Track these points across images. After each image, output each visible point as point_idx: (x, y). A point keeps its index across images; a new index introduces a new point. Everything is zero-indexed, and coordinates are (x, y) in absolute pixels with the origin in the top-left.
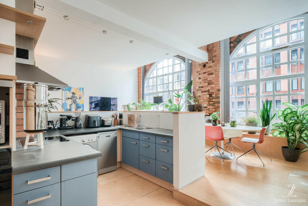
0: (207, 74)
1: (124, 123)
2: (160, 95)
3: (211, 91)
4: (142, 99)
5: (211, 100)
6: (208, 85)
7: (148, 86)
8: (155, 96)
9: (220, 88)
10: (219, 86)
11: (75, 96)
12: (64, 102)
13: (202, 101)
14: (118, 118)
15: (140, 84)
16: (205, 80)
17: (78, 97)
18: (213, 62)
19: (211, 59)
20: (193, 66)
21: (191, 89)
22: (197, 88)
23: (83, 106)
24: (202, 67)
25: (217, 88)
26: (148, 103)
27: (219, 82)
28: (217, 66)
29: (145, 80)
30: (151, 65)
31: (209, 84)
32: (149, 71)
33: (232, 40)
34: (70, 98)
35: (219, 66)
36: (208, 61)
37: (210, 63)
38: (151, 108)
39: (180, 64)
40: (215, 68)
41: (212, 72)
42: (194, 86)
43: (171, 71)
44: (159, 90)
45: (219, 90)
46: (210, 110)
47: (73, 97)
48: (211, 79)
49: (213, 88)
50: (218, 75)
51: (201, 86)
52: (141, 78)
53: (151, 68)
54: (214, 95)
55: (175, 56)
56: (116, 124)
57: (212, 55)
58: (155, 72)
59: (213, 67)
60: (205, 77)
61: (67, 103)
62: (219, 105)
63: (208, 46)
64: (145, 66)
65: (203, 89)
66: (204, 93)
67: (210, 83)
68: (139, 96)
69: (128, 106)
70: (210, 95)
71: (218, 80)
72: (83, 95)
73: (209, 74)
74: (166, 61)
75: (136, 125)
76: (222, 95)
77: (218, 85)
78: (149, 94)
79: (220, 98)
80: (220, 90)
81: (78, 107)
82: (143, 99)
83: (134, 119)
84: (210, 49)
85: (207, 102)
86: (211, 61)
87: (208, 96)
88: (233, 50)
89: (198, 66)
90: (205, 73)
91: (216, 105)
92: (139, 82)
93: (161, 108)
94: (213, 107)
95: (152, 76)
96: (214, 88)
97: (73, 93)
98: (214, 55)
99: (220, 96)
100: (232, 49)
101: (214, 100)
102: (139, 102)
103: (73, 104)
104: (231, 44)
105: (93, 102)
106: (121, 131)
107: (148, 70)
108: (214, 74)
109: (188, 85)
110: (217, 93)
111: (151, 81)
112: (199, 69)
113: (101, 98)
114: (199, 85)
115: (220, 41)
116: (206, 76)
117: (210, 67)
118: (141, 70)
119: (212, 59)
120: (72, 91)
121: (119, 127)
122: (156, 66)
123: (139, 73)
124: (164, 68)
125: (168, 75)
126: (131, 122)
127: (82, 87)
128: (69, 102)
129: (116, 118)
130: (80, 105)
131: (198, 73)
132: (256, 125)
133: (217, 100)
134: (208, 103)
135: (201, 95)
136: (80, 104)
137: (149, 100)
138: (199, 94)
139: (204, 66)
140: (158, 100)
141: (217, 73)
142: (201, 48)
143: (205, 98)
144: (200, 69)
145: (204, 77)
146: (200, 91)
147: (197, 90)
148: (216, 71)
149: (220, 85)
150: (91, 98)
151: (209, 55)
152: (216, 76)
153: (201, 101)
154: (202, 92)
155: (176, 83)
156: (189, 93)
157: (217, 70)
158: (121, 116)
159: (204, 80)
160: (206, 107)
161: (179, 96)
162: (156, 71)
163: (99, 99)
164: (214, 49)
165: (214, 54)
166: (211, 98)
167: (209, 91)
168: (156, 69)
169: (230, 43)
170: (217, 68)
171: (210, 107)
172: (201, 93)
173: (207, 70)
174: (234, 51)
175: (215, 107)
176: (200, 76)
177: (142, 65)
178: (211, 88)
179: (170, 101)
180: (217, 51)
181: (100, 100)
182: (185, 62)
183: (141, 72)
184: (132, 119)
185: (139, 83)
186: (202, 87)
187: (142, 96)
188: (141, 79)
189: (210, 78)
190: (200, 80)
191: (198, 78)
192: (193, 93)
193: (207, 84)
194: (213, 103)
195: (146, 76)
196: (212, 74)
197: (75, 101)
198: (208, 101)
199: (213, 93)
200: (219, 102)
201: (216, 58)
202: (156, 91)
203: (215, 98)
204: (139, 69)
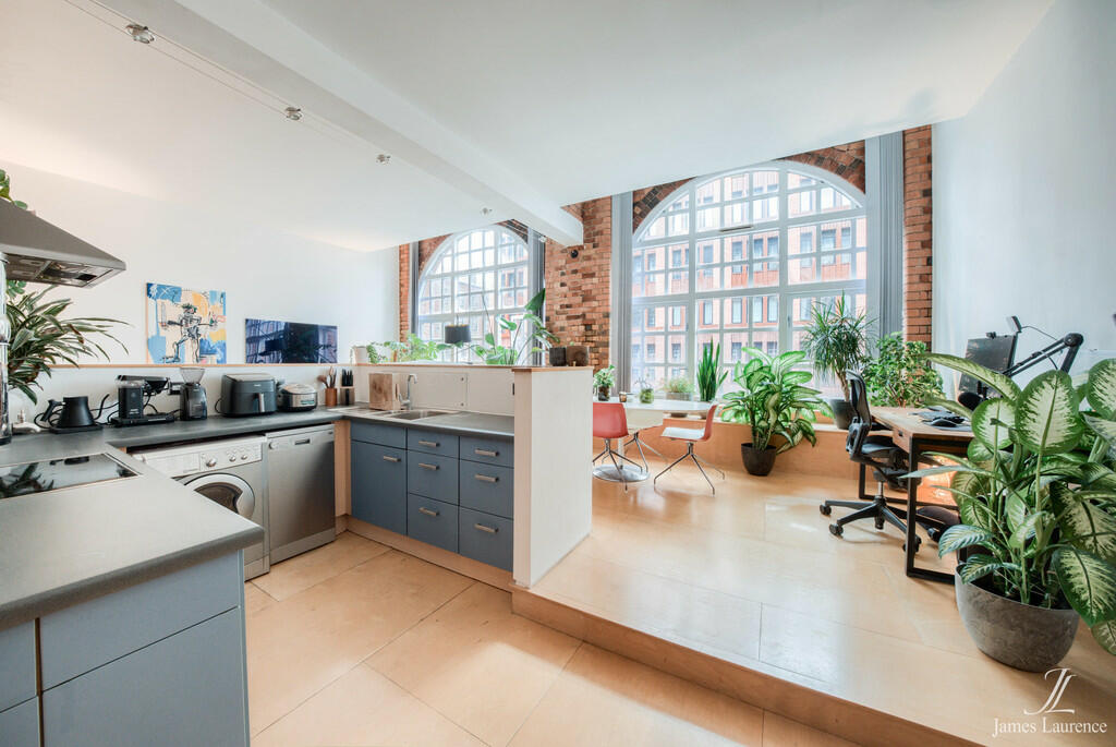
0: (579, 275)
1: (357, 400)
2: (462, 322)
3: (588, 316)
4: (410, 330)
5: (589, 339)
6: (584, 301)
7: (426, 299)
8: (449, 324)
9: (610, 309)
10: (608, 306)
11: (196, 316)
12: (153, 333)
13: (569, 339)
14: (338, 385)
15: (407, 291)
16: (576, 289)
17: (206, 321)
18: (593, 247)
19: (589, 238)
21: (541, 309)
22: (557, 308)
23: (223, 347)
24: (570, 256)
25: (603, 309)
26: (426, 344)
27: (608, 297)
28: (604, 257)
29: (420, 280)
30: (438, 240)
31: (585, 299)
32: (431, 257)
33: (638, 199)
34: (178, 321)
35: (609, 258)
36: (585, 242)
37: (588, 248)
38: (435, 357)
39: (515, 245)
40: (598, 262)
41: (593, 270)
42: (550, 302)
43: (490, 262)
44: (459, 309)
45: (607, 315)
47: (187, 321)
48: (589, 287)
49: (593, 310)
50: (605, 279)
51: (566, 303)
52: (408, 275)
53: (437, 250)
54: (595, 327)
55: (500, 224)
56: (332, 402)
57: (594, 228)
58: (447, 262)
59: (594, 259)
60: (575, 282)
61: (165, 338)
62: (608, 351)
63: (585, 205)
64: (420, 243)
65: (571, 312)
66: (573, 321)
67: (587, 298)
68: (403, 323)
69: (370, 349)
70: (588, 326)
71: (605, 290)
72: (225, 313)
73: (585, 276)
74: (477, 236)
75: (396, 405)
76: (613, 326)
77: (605, 303)
78: (432, 319)
79: (610, 333)
80: (611, 316)
82: (413, 331)
83: (391, 388)
84: (589, 213)
85: (580, 344)
86: (591, 244)
87: (582, 328)
88: (640, 221)
89: (560, 255)
90: (575, 272)
91: (601, 350)
92: (401, 285)
93: (461, 355)
94: (593, 355)
95: (439, 272)
96: (597, 309)
97: (188, 307)
98: (596, 230)
99: (610, 328)
100: (638, 219)
101: (595, 339)
102: (402, 339)
103: (189, 342)
104: (636, 208)
105: (263, 337)
106: (349, 423)
107: (429, 255)
108: (596, 275)
109: (534, 300)
110: (602, 321)
111: (436, 283)
112: (562, 262)
113: (286, 324)
114: (561, 301)
115: (611, 198)
116: (578, 280)
117: (588, 258)
118: (408, 253)
119: (593, 241)
120: (184, 302)
121: (342, 411)
122: (452, 247)
123: (401, 261)
124: (473, 254)
125: (482, 271)
126: (379, 395)
127: (220, 290)
129: (333, 383)
131: (560, 271)
132: (687, 397)
133: (601, 339)
135: (566, 325)
137: (431, 333)
138: (561, 322)
139: (575, 255)
140: (457, 335)
141: (603, 274)
142: (568, 208)
143: (576, 334)
144: (564, 261)
145: (573, 281)
146: (564, 316)
147: (557, 313)
148: (601, 269)
149: (610, 302)
150: (252, 324)
151: (586, 230)
152: (601, 280)
154: (569, 318)
155: (504, 293)
156: (537, 319)
157: (604, 266)
158: (347, 379)
159: (574, 289)
161: (512, 326)
162: (449, 258)
163: (281, 328)
164: (598, 216)
165: (598, 227)
166: (589, 333)
167: (584, 315)
168: (450, 253)
169: (633, 203)
170: (604, 261)
172: (566, 321)
173: (580, 264)
174: (641, 225)
176: (564, 279)
177: (412, 239)
178: (588, 310)
179: (491, 339)
180: (604, 221)
181: (285, 330)
182: (526, 241)
183: (408, 258)
184: (385, 387)
185: (403, 290)
186: (567, 306)
187: (410, 323)
188: (408, 279)
189: (586, 285)
190: (565, 289)
191: (559, 284)
192: (548, 319)
193: (579, 299)
194: (593, 345)
195: (424, 269)
196: (593, 275)
197: (194, 333)
198: (582, 340)
199: (594, 321)
200: (606, 345)
201: (603, 236)
202: (450, 312)
203: (599, 335)
204: (402, 250)
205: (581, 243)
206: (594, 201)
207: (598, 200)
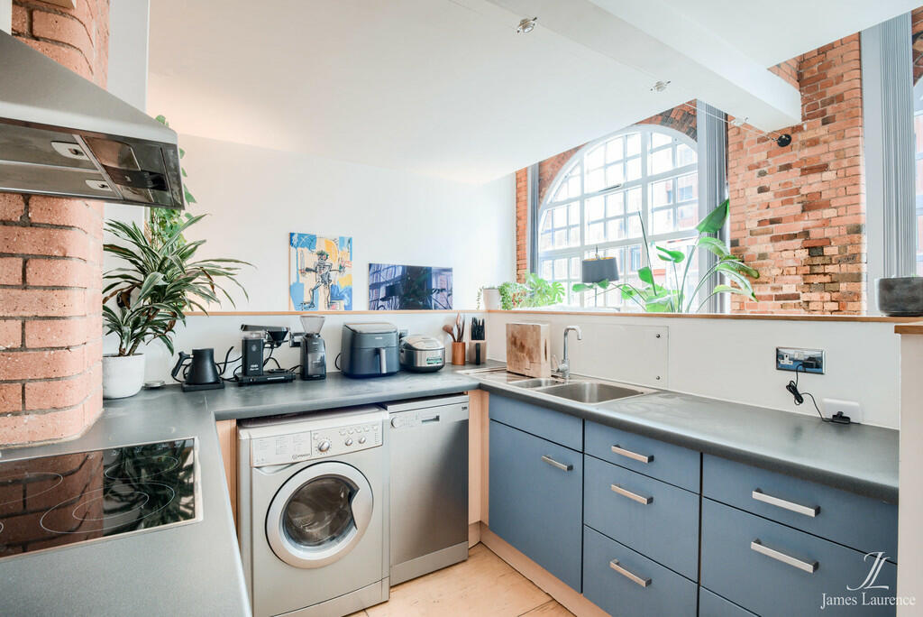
0: (796, 171)
3: (815, 234)
4: (528, 270)
5: (817, 270)
6: (803, 211)
7: (547, 232)
9: (863, 220)
10: (858, 214)
11: (327, 262)
12: (294, 280)
13: (776, 272)
14: (467, 338)
15: (525, 225)
16: (788, 195)
17: (335, 266)
18: (824, 124)
19: (813, 111)
20: (730, 147)
21: (722, 230)
22: (752, 225)
23: (350, 292)
24: (775, 144)
25: (849, 220)
26: (550, 284)
27: (859, 199)
28: (847, 136)
29: (539, 211)
30: (563, 158)
31: (807, 208)
32: (554, 182)
33: (921, 27)
34: (313, 268)
35: (858, 136)
36: (804, 119)
37: (811, 127)
38: (560, 300)
39: (673, 146)
40: (835, 145)
41: (824, 160)
42: (740, 218)
43: (635, 172)
45: (857, 230)
46: (812, 306)
47: (321, 268)
48: (815, 188)
49: (826, 223)
50: (851, 171)
51: (768, 217)
52: (526, 205)
53: (561, 171)
54: (830, 250)
57: (823, 94)
59: (825, 142)
60: (786, 183)
61: (303, 285)
62: (860, 288)
63: (803, 62)
65: (778, 229)
66: (785, 244)
67: (811, 205)
68: (520, 262)
70: (815, 250)
71: (851, 190)
72: (351, 259)
73: (805, 172)
77: (851, 210)
79: (864, 259)
80: (864, 230)
81: (335, 296)
82: (533, 270)
83: (538, 344)
85: (799, 278)
86: (819, 120)
87: (805, 253)
89: (757, 145)
90: (787, 167)
92: (518, 218)
93: (607, 298)
94: (827, 296)
95: (561, 198)
96: (833, 222)
97: (321, 254)
98: (829, 94)
99: (864, 250)
100: (920, 62)
101: (829, 269)
102: (519, 280)
103: (322, 287)
107: (552, 178)
108: (831, 167)
109: (711, 217)
110: (847, 240)
111: (560, 214)
112: (762, 156)
113: (403, 267)
114: (761, 214)
116: (793, 180)
117: (814, 142)
118: (526, 181)
119: (824, 113)
120: (318, 249)
122: (581, 164)
123: (518, 191)
125: (624, 187)
127: (347, 236)
128: (310, 280)
129: (461, 337)
130: (340, 291)
131: (757, 171)
133: (846, 268)
134: (804, 279)
135: (771, 250)
136: (342, 286)
137: (560, 272)
138: (761, 245)
139: (784, 141)
141: (845, 163)
143: (791, 263)
144: (764, 153)
145: (783, 182)
146: (767, 237)
147: (752, 233)
148: (840, 154)
149: (863, 208)
150: (374, 269)
151: (805, 101)
152: (841, 173)
153: (768, 274)
154: (775, 239)
156: (716, 242)
157: (847, 150)
158: (478, 331)
159: (785, 194)
160: (797, 297)
161: (677, 256)
163: (399, 273)
166: (818, 260)
167: (806, 233)
168: (578, 170)
169: (913, 37)
170: (848, 143)
171: (815, 296)
172: (770, 245)
173: (795, 154)
175: (835, 295)
176: (765, 181)
177: (530, 161)
178: (814, 223)
180: (845, 78)
181: (402, 276)
182: (696, 140)
183: (526, 186)
184: (529, 344)
185: (520, 223)
186: (772, 222)
187: (529, 262)
188: (526, 210)
189: (810, 184)
190: (768, 196)
191: (756, 189)
192: (734, 243)
193: (797, 208)
194: (827, 279)
195: (545, 197)
196: (823, 168)
197: (326, 279)
198: (801, 272)
199: (828, 242)
200: (857, 278)
201: (843, 104)
203: (839, 262)
204: (520, 177)
205: (797, 120)
206: (822, 51)
207: (831, 46)
